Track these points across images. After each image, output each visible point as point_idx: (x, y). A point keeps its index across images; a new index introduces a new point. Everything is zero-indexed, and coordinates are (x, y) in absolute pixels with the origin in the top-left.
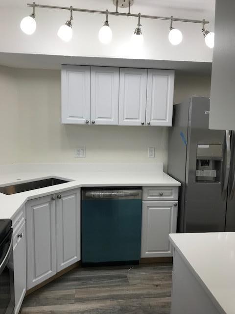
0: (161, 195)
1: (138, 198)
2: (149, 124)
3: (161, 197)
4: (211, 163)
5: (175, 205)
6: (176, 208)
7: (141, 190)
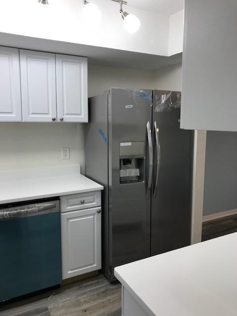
0: (83, 203)
1: (55, 210)
2: (62, 120)
3: (83, 205)
4: (133, 162)
5: (98, 212)
6: (100, 215)
7: (58, 201)
